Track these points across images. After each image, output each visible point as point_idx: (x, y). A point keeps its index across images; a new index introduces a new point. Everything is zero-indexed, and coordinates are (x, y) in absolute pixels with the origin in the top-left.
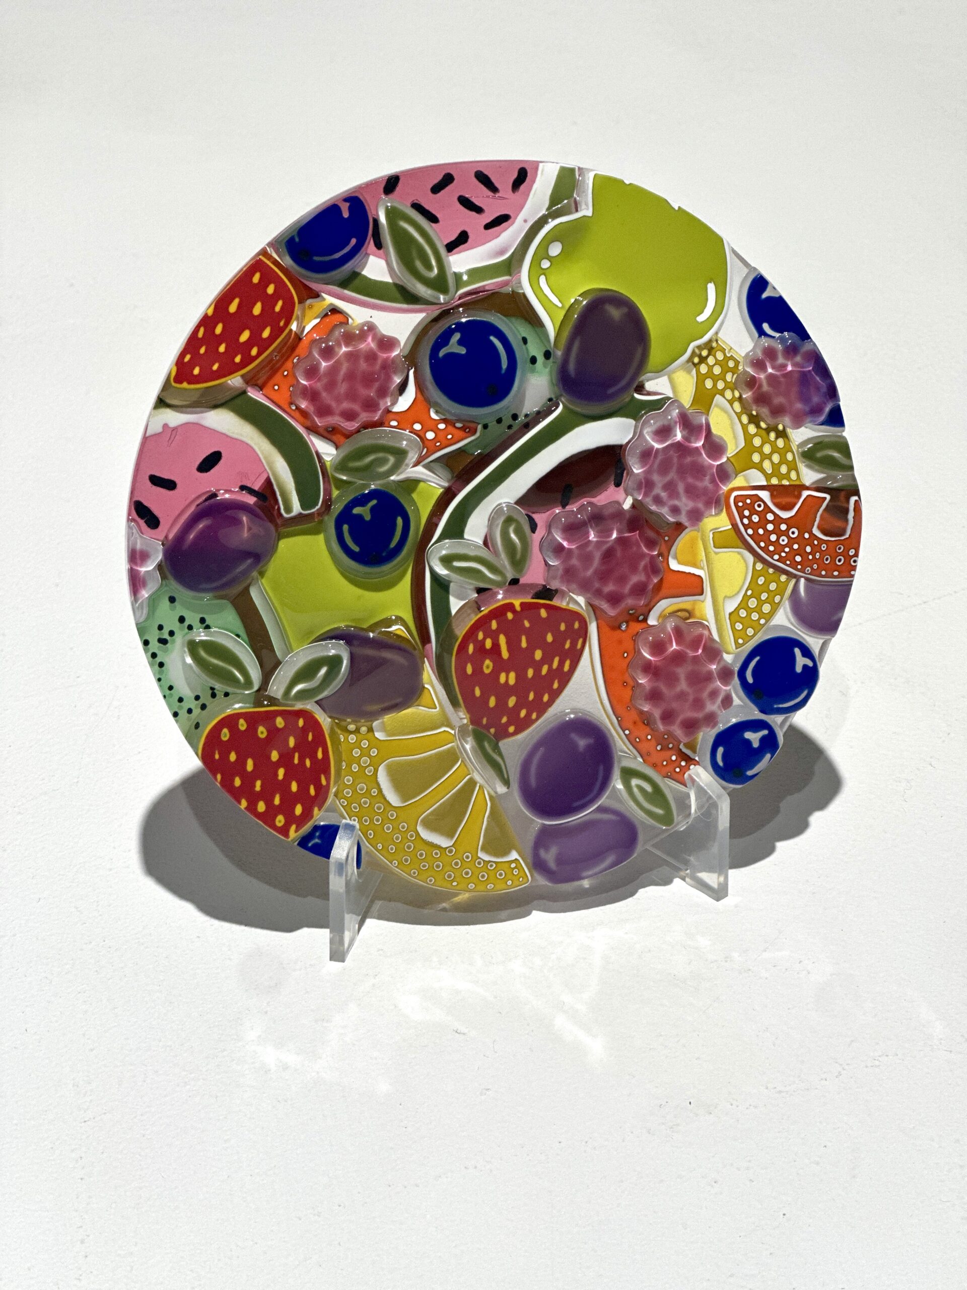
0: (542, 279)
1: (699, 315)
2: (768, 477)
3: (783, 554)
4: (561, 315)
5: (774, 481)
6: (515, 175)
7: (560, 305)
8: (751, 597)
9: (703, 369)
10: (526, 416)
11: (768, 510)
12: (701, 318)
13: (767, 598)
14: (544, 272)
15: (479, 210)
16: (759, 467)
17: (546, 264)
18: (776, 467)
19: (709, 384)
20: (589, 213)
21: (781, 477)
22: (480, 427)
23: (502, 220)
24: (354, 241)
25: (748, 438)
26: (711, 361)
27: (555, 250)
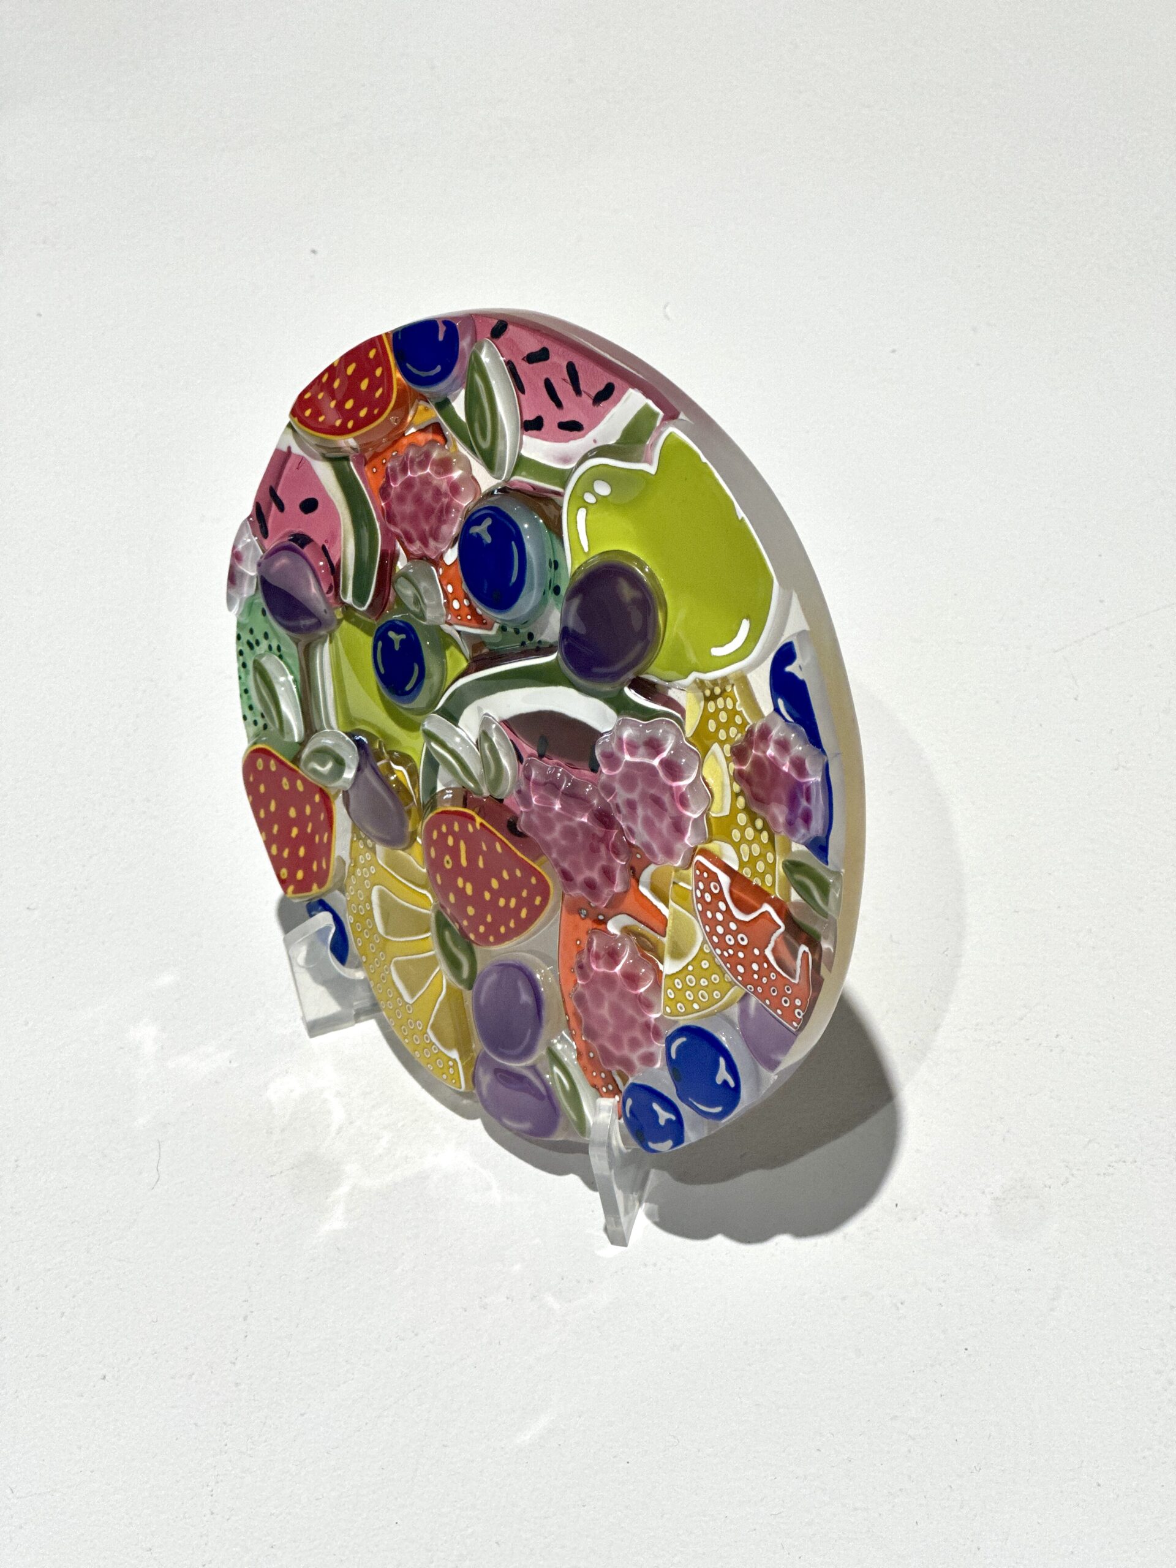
0: (582, 513)
1: (716, 646)
3: (726, 954)
4: (583, 560)
5: (746, 872)
6: (601, 387)
7: (586, 550)
8: (690, 973)
9: (711, 707)
10: (540, 642)
11: (720, 896)
12: (716, 652)
14: (586, 505)
15: (559, 404)
17: (590, 498)
19: (712, 726)
20: (652, 469)
21: (755, 873)
22: (496, 626)
23: (573, 427)
24: (438, 369)
26: (720, 701)
27: (603, 489)
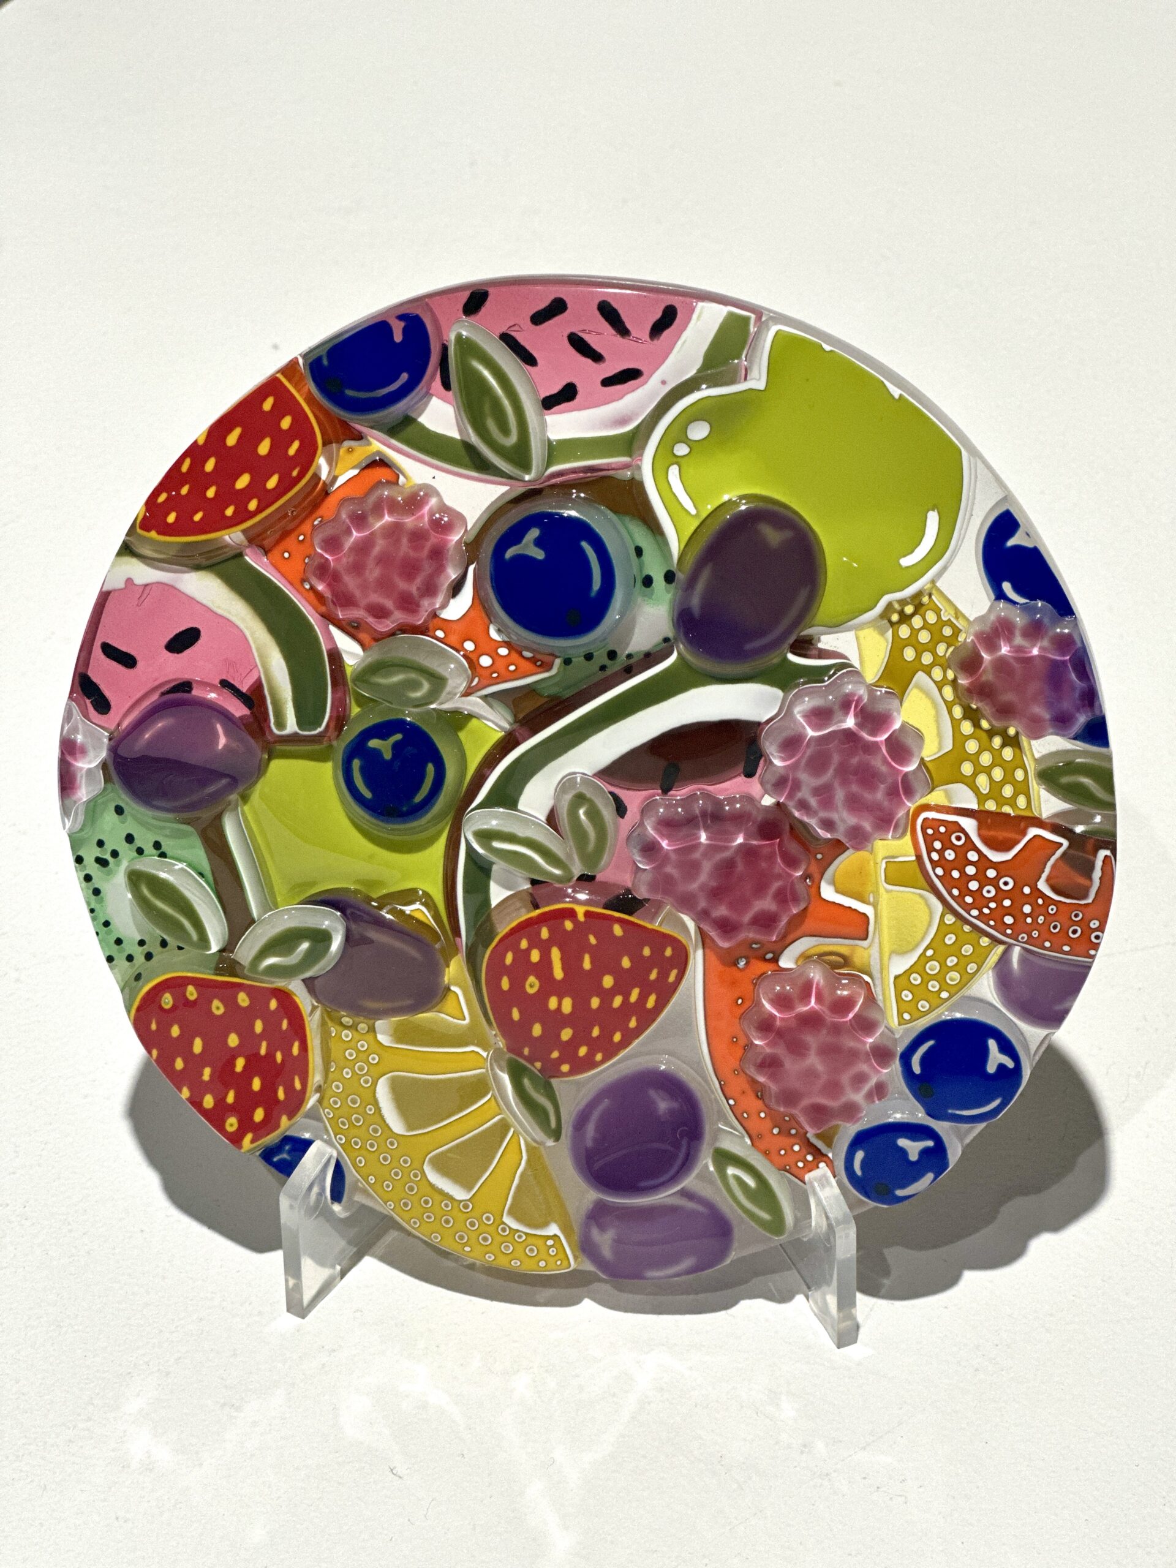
0: (674, 471)
1: (905, 556)
2: (981, 798)
3: (986, 911)
4: (694, 524)
5: (991, 806)
6: (658, 315)
7: (693, 511)
8: (931, 958)
9: (904, 631)
10: (629, 656)
11: (970, 845)
12: (906, 562)
13: (956, 964)
14: (677, 460)
15: (597, 357)
16: (970, 783)
17: (681, 450)
18: (996, 788)
19: (909, 654)
20: (761, 385)
21: (1001, 800)
22: (558, 662)
23: (629, 376)
24: (404, 377)
25: (959, 740)
26: (917, 622)
27: (699, 431)
